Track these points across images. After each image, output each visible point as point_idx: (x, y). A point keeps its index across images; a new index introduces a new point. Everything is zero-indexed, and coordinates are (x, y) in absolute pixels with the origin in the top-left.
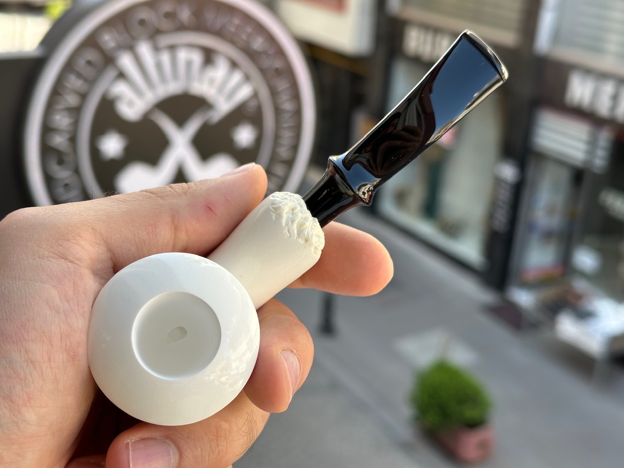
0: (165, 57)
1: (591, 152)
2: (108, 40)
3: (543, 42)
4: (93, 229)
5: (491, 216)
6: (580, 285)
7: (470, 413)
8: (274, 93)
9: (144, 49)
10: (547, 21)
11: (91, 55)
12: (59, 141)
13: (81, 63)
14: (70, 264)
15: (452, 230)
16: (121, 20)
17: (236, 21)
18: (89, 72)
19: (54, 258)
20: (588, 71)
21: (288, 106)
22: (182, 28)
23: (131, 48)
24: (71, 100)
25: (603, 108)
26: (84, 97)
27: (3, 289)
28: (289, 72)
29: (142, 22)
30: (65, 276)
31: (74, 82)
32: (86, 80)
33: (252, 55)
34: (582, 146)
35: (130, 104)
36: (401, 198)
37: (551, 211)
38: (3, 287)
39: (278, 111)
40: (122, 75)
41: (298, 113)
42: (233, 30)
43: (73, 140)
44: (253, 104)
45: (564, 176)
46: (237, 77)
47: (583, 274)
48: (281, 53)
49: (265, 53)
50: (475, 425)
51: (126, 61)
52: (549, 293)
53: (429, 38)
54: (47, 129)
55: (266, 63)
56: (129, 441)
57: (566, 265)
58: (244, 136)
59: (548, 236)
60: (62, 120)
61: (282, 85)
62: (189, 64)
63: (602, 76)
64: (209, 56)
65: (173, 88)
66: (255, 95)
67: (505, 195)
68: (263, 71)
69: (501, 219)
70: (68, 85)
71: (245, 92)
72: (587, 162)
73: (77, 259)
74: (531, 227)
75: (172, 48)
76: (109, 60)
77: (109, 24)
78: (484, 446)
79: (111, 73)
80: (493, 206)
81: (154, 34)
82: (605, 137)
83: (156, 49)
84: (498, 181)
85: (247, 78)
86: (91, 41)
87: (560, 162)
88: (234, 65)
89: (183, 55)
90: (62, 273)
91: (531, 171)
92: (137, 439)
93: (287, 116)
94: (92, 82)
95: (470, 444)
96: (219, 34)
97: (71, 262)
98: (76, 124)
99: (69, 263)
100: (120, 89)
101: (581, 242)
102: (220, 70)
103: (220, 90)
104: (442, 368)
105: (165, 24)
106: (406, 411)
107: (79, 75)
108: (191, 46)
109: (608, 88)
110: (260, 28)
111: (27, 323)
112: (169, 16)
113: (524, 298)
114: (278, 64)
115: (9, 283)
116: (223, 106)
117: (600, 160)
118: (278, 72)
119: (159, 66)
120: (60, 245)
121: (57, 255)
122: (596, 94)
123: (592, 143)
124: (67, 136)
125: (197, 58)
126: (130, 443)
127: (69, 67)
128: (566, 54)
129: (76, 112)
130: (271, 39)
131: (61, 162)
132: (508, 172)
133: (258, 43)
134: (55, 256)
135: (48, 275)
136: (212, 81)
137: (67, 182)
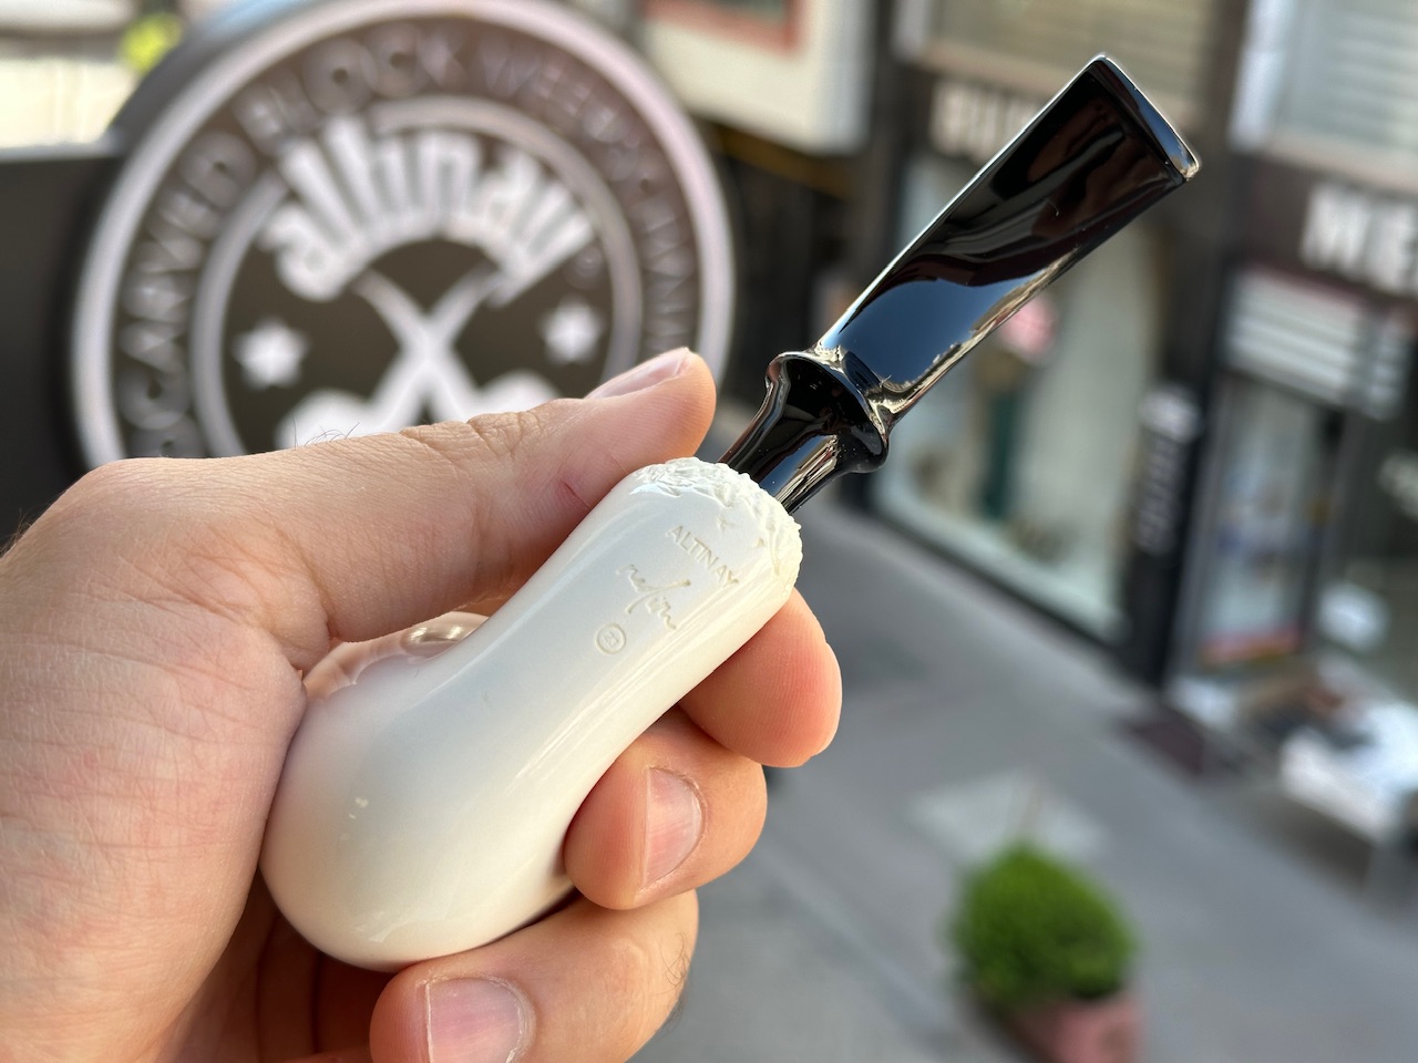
0: (393, 157)
1: (1361, 371)
2: (264, 117)
3: (1252, 119)
4: (281, 534)
5: (1132, 516)
6: (1337, 674)
7: (1086, 965)
8: (639, 236)
9: (346, 138)
10: (1261, 71)
11: (225, 150)
12: (152, 344)
13: (203, 166)
14: (211, 617)
15: (1045, 546)
16: (293, 72)
17: (554, 73)
18: (219, 189)
19: (177, 601)
20: (1353, 187)
21: (669, 264)
22: (431, 89)
23: (314, 134)
24: (179, 251)
25: (1390, 268)
26: (208, 244)
27: (48, 670)
28: (671, 189)
29: (340, 76)
30: (197, 645)
31: (187, 213)
32: (213, 207)
33: (589, 150)
34: (1341, 357)
35: (314, 260)
36: (927, 473)
37: (1270, 504)
38: (49, 665)
39: (648, 277)
40: (294, 197)
41: (693, 281)
42: (545, 93)
43: (184, 341)
44: (590, 261)
45: (1299, 424)
46: (555, 201)
47: (1343, 649)
48: (653, 144)
49: (619, 145)
50: (1097, 992)
51: (304, 165)
52: (1268, 692)
53: (992, 111)
54: (125, 319)
55: (622, 168)
56: (425, 982)
57: (1305, 629)
58: (571, 333)
59: (1264, 560)
60: (158, 298)
61: (658, 219)
62: (446, 171)
63: (1385, 197)
64: (491, 153)
65: (408, 225)
66: (596, 242)
67: (1165, 467)
68: (614, 187)
69: (1157, 520)
70: (175, 220)
71: (572, 235)
72: (1352, 393)
73: (228, 605)
74: (1225, 542)
75: (409, 135)
76: (264, 163)
77: (268, 80)
78: (1118, 1042)
79: (269, 193)
80: (1138, 492)
81: (367, 104)
82: (1392, 337)
83: (373, 137)
84: (1149, 436)
85: (578, 202)
86: (225, 120)
87: (1291, 392)
88: (548, 172)
89: (433, 150)
90: (190, 638)
91: (1223, 412)
92: (444, 978)
93: (667, 288)
94: (225, 212)
95: (1085, 1037)
96: (514, 101)
97: (214, 611)
98: (190, 307)
99: (208, 613)
100: (291, 227)
101: (1340, 574)
102: (517, 184)
103: (518, 230)
104: (1023, 863)
105: (393, 81)
106: (939, 961)
107: (198, 197)
108: (453, 130)
109: (1399, 226)
110: (608, 90)
111: (98, 756)
112: (404, 61)
113: (1209, 703)
114: (648, 171)
115: (64, 656)
116: (524, 267)
117: (1382, 389)
118: (648, 189)
119: (379, 175)
120: (193, 570)
121: (183, 595)
122: (1371, 238)
123: (1364, 348)
124: (171, 334)
125: (464, 157)
126: (428, 987)
127: (175, 178)
128: (1302, 146)
129: (190, 279)
130: (631, 113)
131: (155, 392)
132: (1173, 415)
133: (603, 123)
134: (179, 597)
135: (157, 643)
136: (498, 210)
137: (170, 437)
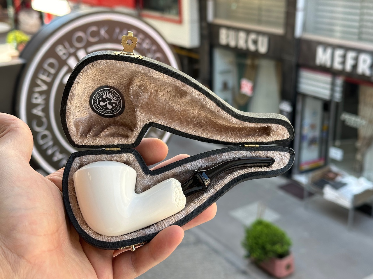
1: (333, 90)
3: (298, 32)
7: (279, 249)
10: (300, 17)
11: (52, 60)
12: (37, 112)
13: (46, 65)
20: (326, 45)
23: (75, 55)
26: (50, 85)
29: (79, 39)
37: (313, 127)
40: (70, 70)
43: (46, 110)
50: (282, 256)
52: (317, 174)
60: (39, 100)
78: (289, 267)
79: (65, 69)
86: (51, 53)
87: (316, 98)
94: (55, 75)
105: (92, 39)
106: (243, 252)
112: (94, 34)
113: (303, 179)
124: (42, 107)
127: (40, 68)
